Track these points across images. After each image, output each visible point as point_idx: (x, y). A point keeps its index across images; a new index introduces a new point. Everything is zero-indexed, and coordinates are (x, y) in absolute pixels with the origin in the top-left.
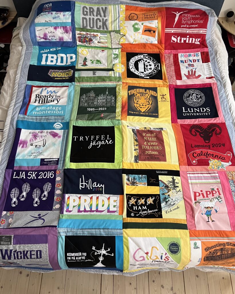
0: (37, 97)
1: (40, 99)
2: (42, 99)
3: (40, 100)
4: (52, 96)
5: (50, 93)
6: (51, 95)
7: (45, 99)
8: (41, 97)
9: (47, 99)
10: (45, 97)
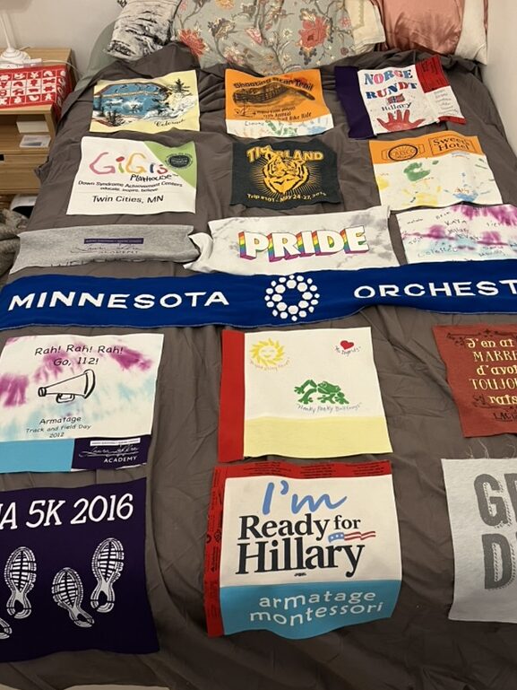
0: (249, 533)
1: (264, 539)
2: (275, 543)
3: (262, 545)
4: (318, 523)
5: (306, 509)
6: (313, 519)
7: (287, 542)
8: (270, 532)
9: (299, 541)
10: (285, 531)
